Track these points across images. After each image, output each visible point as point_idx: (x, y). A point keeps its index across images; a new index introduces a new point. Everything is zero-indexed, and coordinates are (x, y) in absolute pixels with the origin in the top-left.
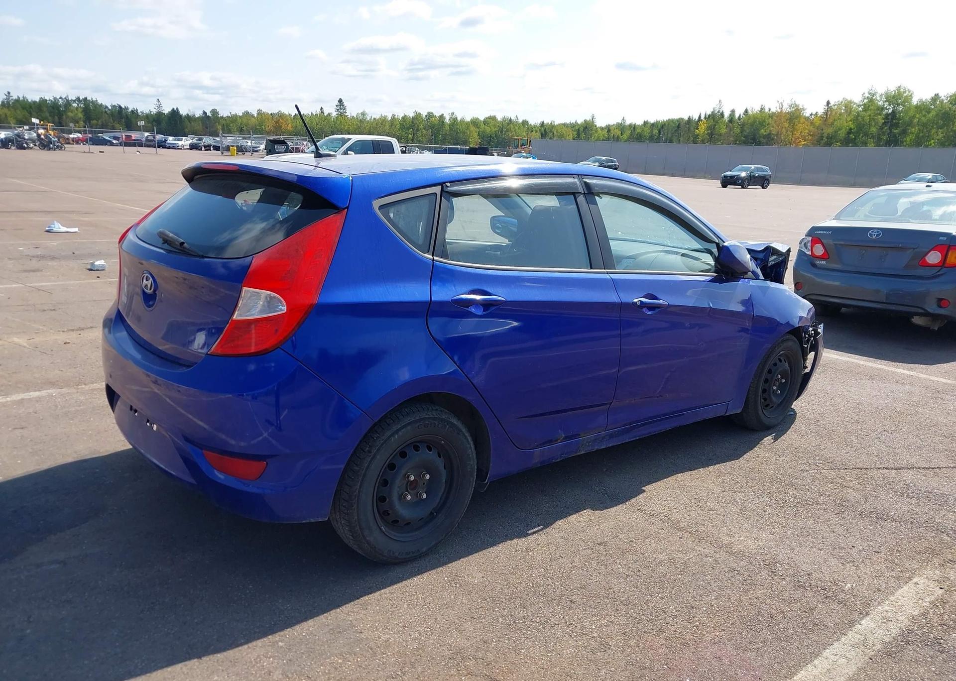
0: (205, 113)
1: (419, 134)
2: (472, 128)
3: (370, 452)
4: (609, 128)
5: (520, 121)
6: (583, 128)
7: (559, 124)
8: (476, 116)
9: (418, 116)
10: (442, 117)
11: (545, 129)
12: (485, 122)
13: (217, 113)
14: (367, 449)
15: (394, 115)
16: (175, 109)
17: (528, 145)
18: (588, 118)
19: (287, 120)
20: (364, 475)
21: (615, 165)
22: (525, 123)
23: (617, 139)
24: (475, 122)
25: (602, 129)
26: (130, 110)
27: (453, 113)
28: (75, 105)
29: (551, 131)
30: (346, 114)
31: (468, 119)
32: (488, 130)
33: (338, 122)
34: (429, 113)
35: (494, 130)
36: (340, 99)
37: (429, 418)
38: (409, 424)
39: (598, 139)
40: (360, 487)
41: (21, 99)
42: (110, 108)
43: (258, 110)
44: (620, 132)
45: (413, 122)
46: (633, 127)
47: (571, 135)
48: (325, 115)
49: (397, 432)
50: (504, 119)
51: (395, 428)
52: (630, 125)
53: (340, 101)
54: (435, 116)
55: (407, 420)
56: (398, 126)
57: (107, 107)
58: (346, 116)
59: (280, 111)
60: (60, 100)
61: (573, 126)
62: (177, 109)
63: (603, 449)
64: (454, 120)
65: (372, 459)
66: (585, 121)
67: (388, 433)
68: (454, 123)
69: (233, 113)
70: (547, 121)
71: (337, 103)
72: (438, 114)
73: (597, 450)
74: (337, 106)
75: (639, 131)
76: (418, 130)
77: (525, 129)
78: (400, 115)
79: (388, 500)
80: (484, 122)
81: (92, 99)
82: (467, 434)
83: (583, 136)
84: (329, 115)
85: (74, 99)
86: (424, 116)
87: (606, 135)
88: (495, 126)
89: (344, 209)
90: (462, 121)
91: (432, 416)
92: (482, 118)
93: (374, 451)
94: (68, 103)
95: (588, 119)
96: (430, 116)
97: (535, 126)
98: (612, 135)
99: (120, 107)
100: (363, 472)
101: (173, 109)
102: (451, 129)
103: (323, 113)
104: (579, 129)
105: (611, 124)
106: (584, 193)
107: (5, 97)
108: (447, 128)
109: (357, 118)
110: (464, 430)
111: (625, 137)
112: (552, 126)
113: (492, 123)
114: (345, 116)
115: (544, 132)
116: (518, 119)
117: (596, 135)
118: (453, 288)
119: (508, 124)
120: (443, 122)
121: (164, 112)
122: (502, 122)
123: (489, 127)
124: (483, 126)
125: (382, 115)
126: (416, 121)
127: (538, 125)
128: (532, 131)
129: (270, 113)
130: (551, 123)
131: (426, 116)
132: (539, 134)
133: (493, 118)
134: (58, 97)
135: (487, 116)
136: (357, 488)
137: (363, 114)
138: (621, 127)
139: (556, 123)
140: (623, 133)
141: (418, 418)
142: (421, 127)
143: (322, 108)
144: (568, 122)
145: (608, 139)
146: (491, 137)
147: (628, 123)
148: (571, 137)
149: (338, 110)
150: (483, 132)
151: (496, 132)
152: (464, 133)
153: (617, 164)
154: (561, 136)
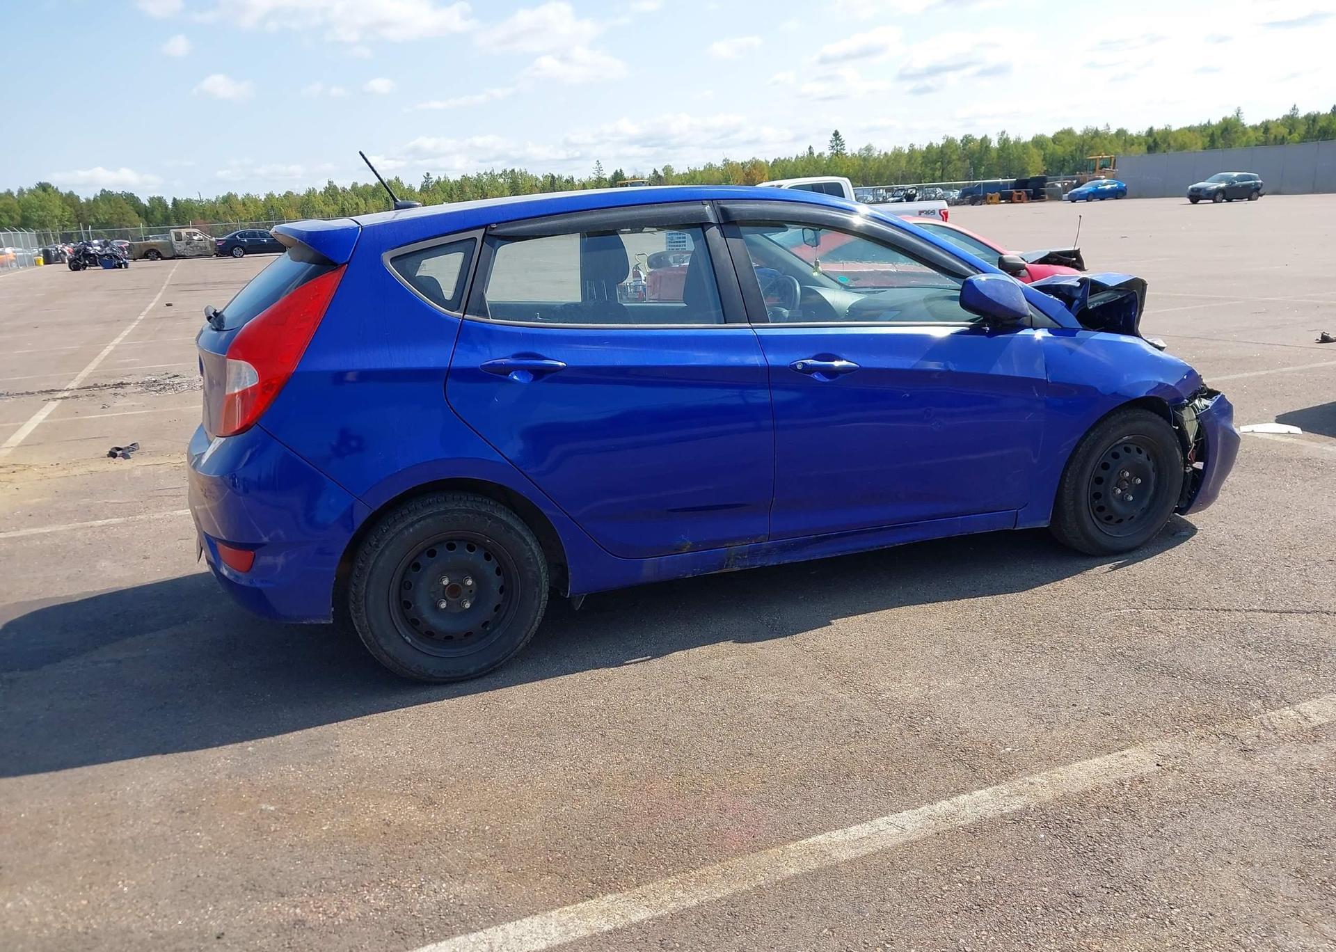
0: (655, 172)
1: (950, 168)
2: (1034, 151)
3: (377, 546)
4: (1266, 126)
5: (1113, 130)
6: (1220, 132)
7: (1181, 130)
8: (1039, 133)
9: (950, 142)
10: (984, 139)
11: (1155, 140)
12: (1056, 139)
13: (672, 170)
14: (374, 543)
15: (912, 145)
16: (619, 171)
17: (1112, 167)
18: (1230, 114)
19: (763, 169)
20: (371, 573)
21: (1256, 184)
22: (1121, 133)
23: (1282, 141)
24: (1039, 142)
25: (1255, 128)
26: (565, 179)
27: (1003, 132)
28: (501, 180)
29: (1165, 141)
30: (845, 152)
31: (1027, 138)
32: (1059, 150)
33: (832, 165)
34: (966, 137)
35: (1069, 149)
36: (836, 131)
37: (459, 510)
38: (430, 516)
39: (1248, 144)
40: (367, 586)
41: (443, 179)
42: (541, 179)
43: (724, 160)
44: (1288, 130)
45: (942, 152)
46: (1312, 119)
47: (1200, 143)
48: (815, 156)
49: (412, 525)
50: (1086, 132)
51: (410, 520)
52: (1307, 117)
53: (836, 134)
54: (973, 140)
55: (428, 512)
56: (920, 160)
57: (537, 179)
58: (845, 154)
59: (753, 158)
60: (484, 176)
61: (1205, 130)
62: (621, 171)
63: (773, 566)
64: (1004, 142)
65: (379, 555)
66: (1225, 119)
67: (401, 526)
68: (1003, 147)
69: (692, 168)
70: (1159, 126)
71: (831, 137)
72: (979, 137)
73: (763, 567)
74: (831, 141)
75: (1322, 123)
76: (949, 163)
77: (1121, 142)
78: (921, 144)
79: (413, 606)
80: (1053, 141)
81: (520, 170)
82: (524, 534)
83: (1220, 142)
84: (820, 155)
85: (500, 172)
86: (959, 142)
87: (1261, 138)
88: (1070, 144)
89: (345, 264)
90: (1017, 143)
91: (464, 508)
92: (1050, 135)
93: (382, 546)
94: (493, 177)
95: (1229, 116)
96: (967, 140)
97: (1138, 137)
98: (1273, 136)
99: (553, 177)
100: (369, 570)
101: (617, 171)
102: (999, 157)
103: (811, 153)
104: (1213, 134)
105: (1271, 119)
106: (720, 224)
107: (424, 180)
108: (994, 154)
109: (860, 156)
110: (519, 528)
111: (1296, 136)
112: (1167, 133)
113: (1066, 139)
114: (842, 154)
115: (1152, 145)
116: (1109, 128)
117: (1244, 139)
118: (488, 352)
119: (1093, 138)
120: (987, 147)
121: (604, 176)
122: (1083, 136)
123: (1062, 145)
124: (1051, 145)
125: (895, 147)
126: (945, 151)
127: (1144, 134)
128: (1133, 145)
129: (740, 163)
130: (1166, 129)
131: (962, 141)
132: (1144, 148)
133: (1069, 132)
134: (482, 173)
135: (1059, 129)
136: (363, 588)
137: (869, 149)
138: (1290, 121)
139: (1174, 128)
140: (1293, 131)
141: (443, 509)
142: (954, 157)
143: (810, 147)
144: (1196, 124)
145: (1265, 144)
146: (1064, 160)
147: (1302, 114)
148: (1200, 144)
149: (833, 147)
150: (1052, 154)
151: (1071, 152)
152: (1019, 158)
153: (1260, 181)
154: (1182, 147)
